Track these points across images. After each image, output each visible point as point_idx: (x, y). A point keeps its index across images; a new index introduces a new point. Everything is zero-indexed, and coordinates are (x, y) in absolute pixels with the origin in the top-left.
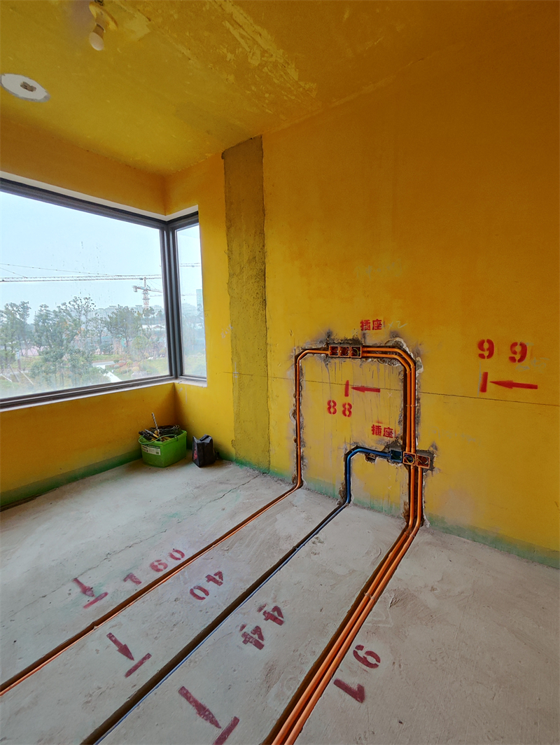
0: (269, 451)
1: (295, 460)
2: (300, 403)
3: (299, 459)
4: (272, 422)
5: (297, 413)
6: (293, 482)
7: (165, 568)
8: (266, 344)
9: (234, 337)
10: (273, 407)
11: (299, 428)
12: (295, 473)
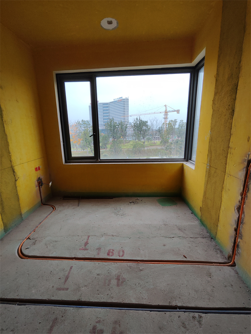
0: (217, 226)
1: (233, 244)
2: (244, 203)
3: (235, 246)
4: (222, 208)
5: (240, 209)
6: (229, 259)
7: (111, 256)
8: (229, 147)
9: (211, 140)
10: (225, 196)
11: (239, 222)
12: (231, 253)
